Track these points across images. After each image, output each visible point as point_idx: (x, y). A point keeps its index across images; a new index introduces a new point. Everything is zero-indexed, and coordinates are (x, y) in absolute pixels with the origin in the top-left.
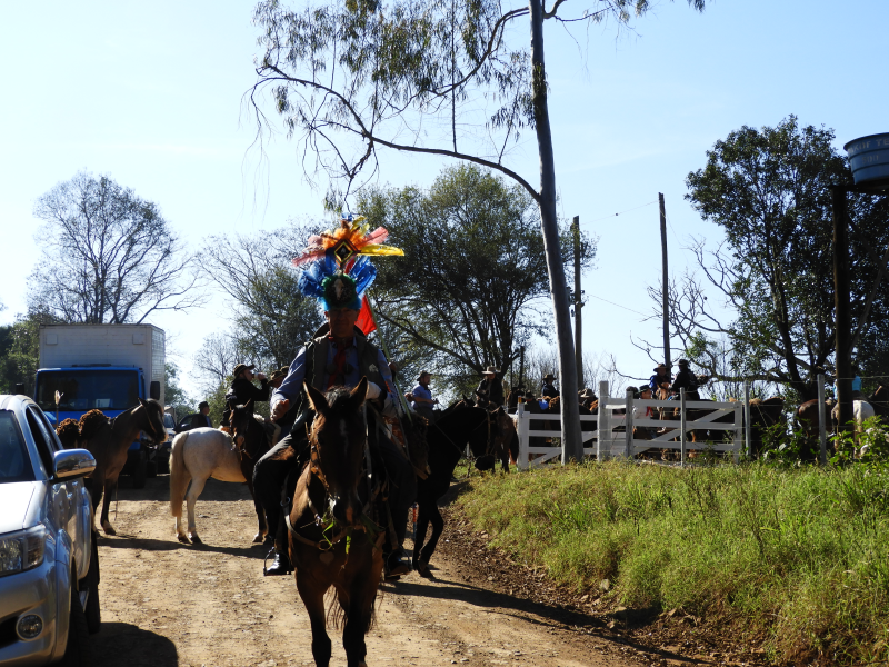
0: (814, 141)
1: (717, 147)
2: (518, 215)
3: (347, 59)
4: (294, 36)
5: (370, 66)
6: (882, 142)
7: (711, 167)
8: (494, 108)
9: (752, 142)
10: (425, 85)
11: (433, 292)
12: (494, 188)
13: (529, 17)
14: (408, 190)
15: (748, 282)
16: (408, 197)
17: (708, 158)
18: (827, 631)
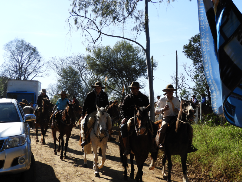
1: (192, 38)
2: (137, 55)
3: (94, 11)
4: (80, 4)
5: (100, 12)
7: (190, 44)
10: (115, 18)
11: (113, 75)
12: (130, 48)
14: (107, 47)
15: (198, 76)
16: (107, 49)
17: (189, 41)
18: (226, 169)
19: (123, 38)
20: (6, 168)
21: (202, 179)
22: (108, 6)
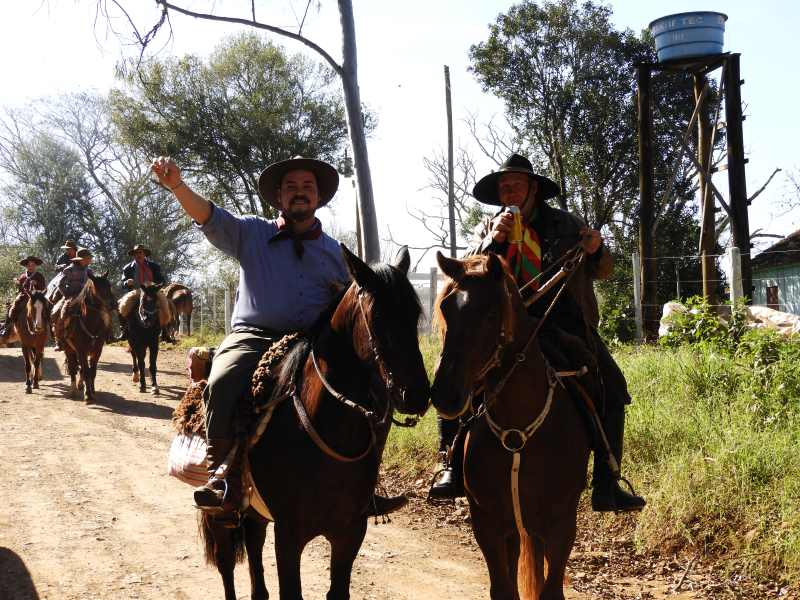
0: (593, 17)
1: (499, 20)
6: (687, 21)
7: (493, 41)
9: (533, 16)
11: (215, 162)
12: (276, 59)
14: (188, 58)
16: (188, 65)
17: (490, 31)
18: (695, 520)
19: (255, 24)
21: (605, 560)
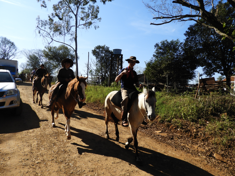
0: (107, 48)
1: (96, 47)
2: (69, 52)
3: (50, 28)
4: (42, 24)
5: (53, 29)
7: (95, 50)
8: (70, 38)
9: (100, 47)
10: (60, 33)
11: (58, 61)
12: (67, 48)
13: (75, 27)
15: (98, 64)
16: (55, 48)
19: (64, 43)
20: (6, 106)
22: (57, 27)
